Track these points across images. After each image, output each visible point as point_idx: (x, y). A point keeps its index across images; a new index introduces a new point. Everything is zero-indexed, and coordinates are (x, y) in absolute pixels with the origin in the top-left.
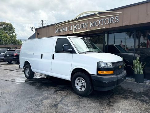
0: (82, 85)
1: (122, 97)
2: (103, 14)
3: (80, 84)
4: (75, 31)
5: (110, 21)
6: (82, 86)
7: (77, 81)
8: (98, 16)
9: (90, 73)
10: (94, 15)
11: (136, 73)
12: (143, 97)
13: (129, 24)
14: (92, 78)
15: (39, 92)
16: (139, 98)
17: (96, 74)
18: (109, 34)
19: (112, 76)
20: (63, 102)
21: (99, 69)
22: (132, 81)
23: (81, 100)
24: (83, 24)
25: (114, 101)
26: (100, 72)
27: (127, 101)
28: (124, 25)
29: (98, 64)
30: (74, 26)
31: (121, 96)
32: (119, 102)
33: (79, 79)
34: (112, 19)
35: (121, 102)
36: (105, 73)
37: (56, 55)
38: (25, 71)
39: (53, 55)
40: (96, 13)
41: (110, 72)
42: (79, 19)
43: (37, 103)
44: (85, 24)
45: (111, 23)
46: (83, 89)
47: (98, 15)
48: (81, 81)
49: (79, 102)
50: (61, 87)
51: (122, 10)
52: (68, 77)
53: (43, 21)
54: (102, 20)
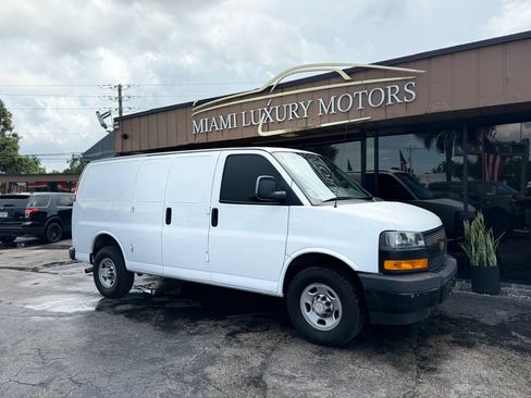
0: (328, 310)
1: (453, 342)
2: (362, 75)
3: (320, 307)
4: (267, 126)
5: (386, 97)
6: (327, 314)
7: (306, 297)
8: (348, 81)
9: (356, 268)
10: (333, 76)
11: (475, 262)
12: (516, 338)
13: (448, 108)
14: (365, 285)
15: (173, 342)
16: (505, 343)
17: (377, 271)
18: (380, 138)
19: (428, 276)
20: (275, 369)
21: (384, 255)
23: (329, 357)
24: (293, 106)
25: (436, 356)
26: (389, 265)
27: (476, 354)
28: (432, 111)
29: (383, 237)
30: (263, 111)
31: (450, 338)
32: (452, 358)
33: (313, 290)
34: (393, 89)
35: (458, 357)
36: (406, 266)
37: (226, 210)
38: (95, 271)
39: (215, 213)
40: (339, 69)
41: (417, 264)
42: (281, 87)
43: (189, 378)
44: (299, 105)
45: (390, 103)
46: (331, 323)
47: (346, 77)
48: (322, 296)
49: (326, 364)
50: (243, 322)
51: (425, 63)
52: (273, 285)
53: (120, 87)
54: (360, 93)
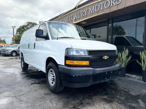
4: (75, 20)
5: (110, 4)
6: (54, 80)
9: (58, 63)
11: (144, 69)
16: (129, 104)
17: (64, 64)
21: (67, 58)
22: (138, 80)
24: (83, 12)
26: (68, 62)
28: (127, 6)
30: (75, 15)
33: (51, 71)
39: (35, 44)
41: (83, 63)
42: (79, 6)
44: (84, 11)
45: (111, 5)
46: (54, 83)
48: (53, 73)
54: (102, 4)
